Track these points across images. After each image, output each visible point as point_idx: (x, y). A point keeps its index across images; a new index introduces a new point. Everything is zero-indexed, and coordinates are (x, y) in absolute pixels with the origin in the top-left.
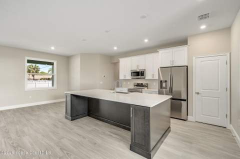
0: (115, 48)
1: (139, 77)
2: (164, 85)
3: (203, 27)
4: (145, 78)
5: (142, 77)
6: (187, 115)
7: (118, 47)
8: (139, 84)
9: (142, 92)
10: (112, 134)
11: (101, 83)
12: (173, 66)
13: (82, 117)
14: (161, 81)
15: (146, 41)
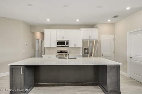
0: (48, 20)
3: (109, 21)
4: (68, 47)
5: (66, 46)
7: (50, 20)
8: (62, 51)
11: (24, 51)
12: (91, 39)
14: (85, 49)
15: (78, 20)
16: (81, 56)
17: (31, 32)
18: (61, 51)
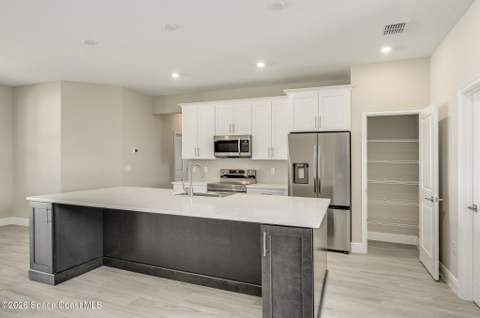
0: (175, 76)
1: (237, 154)
2: (301, 173)
3: (386, 50)
4: (250, 157)
5: (243, 154)
6: (351, 240)
7: (182, 75)
8: (234, 172)
9: (245, 192)
10: (196, 308)
11: (128, 168)
12: (320, 130)
13: (89, 270)
14: (294, 165)
15: (261, 65)
16: (283, 190)
17: (155, 115)
18: (231, 172)
